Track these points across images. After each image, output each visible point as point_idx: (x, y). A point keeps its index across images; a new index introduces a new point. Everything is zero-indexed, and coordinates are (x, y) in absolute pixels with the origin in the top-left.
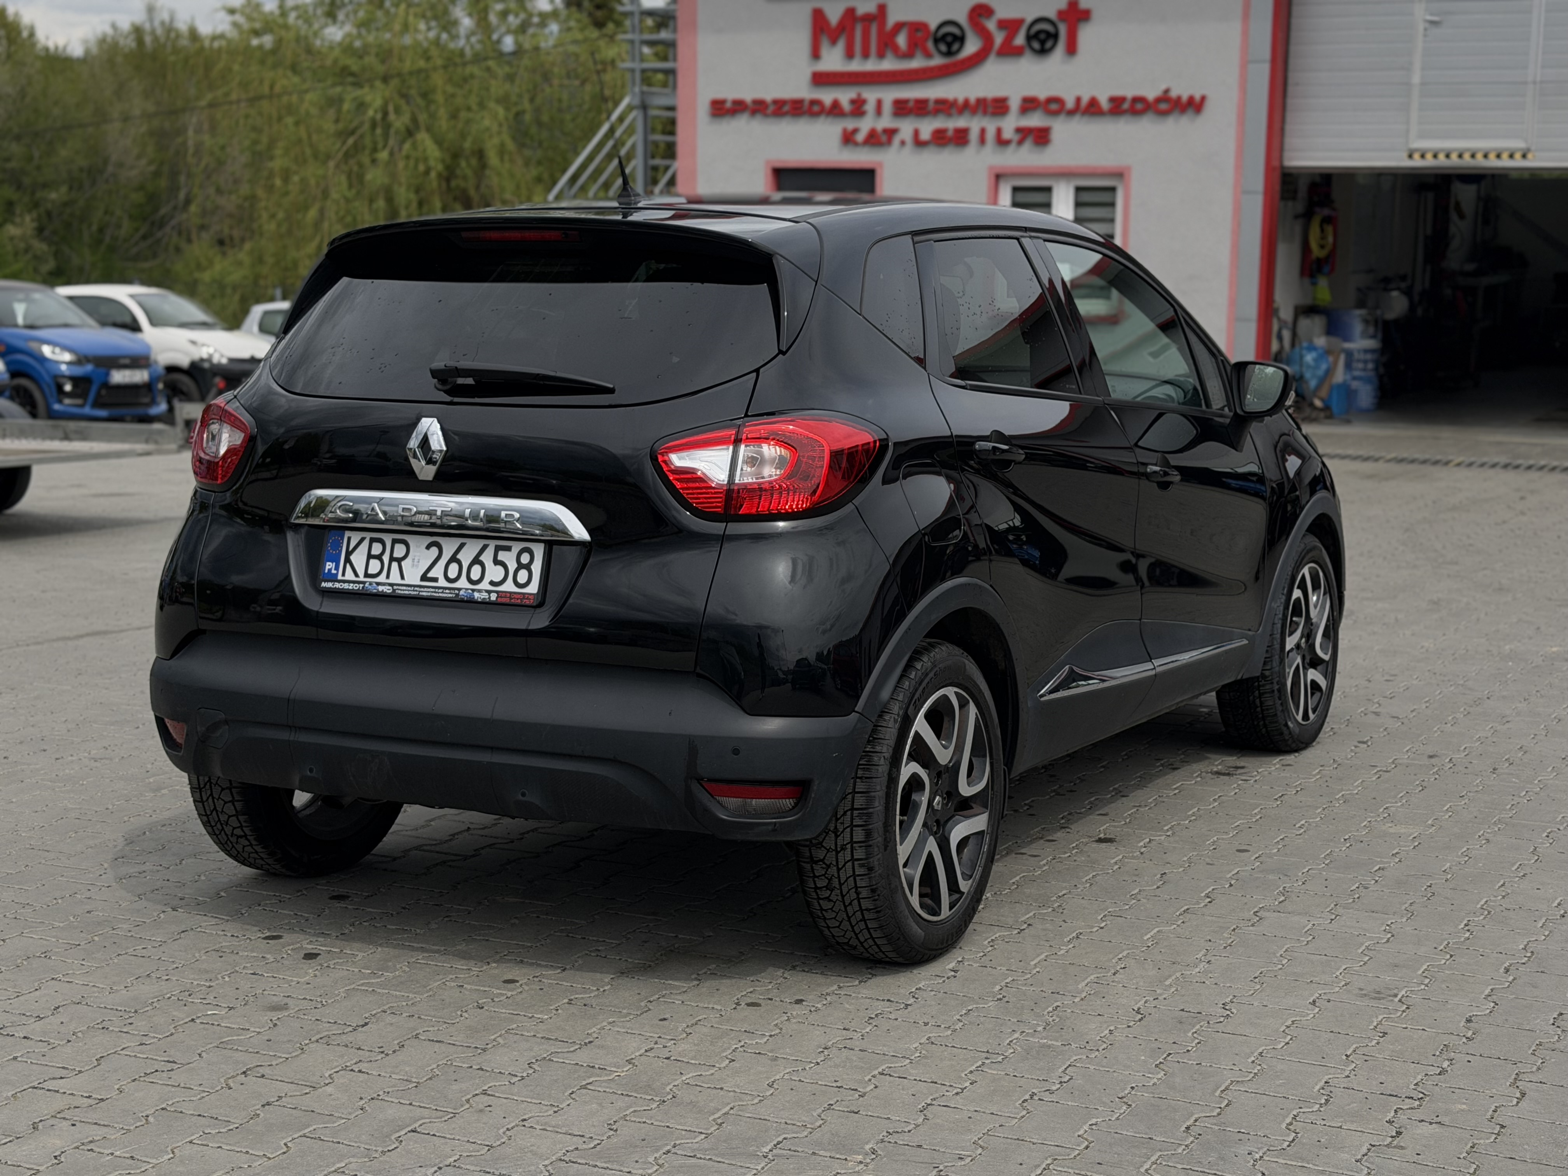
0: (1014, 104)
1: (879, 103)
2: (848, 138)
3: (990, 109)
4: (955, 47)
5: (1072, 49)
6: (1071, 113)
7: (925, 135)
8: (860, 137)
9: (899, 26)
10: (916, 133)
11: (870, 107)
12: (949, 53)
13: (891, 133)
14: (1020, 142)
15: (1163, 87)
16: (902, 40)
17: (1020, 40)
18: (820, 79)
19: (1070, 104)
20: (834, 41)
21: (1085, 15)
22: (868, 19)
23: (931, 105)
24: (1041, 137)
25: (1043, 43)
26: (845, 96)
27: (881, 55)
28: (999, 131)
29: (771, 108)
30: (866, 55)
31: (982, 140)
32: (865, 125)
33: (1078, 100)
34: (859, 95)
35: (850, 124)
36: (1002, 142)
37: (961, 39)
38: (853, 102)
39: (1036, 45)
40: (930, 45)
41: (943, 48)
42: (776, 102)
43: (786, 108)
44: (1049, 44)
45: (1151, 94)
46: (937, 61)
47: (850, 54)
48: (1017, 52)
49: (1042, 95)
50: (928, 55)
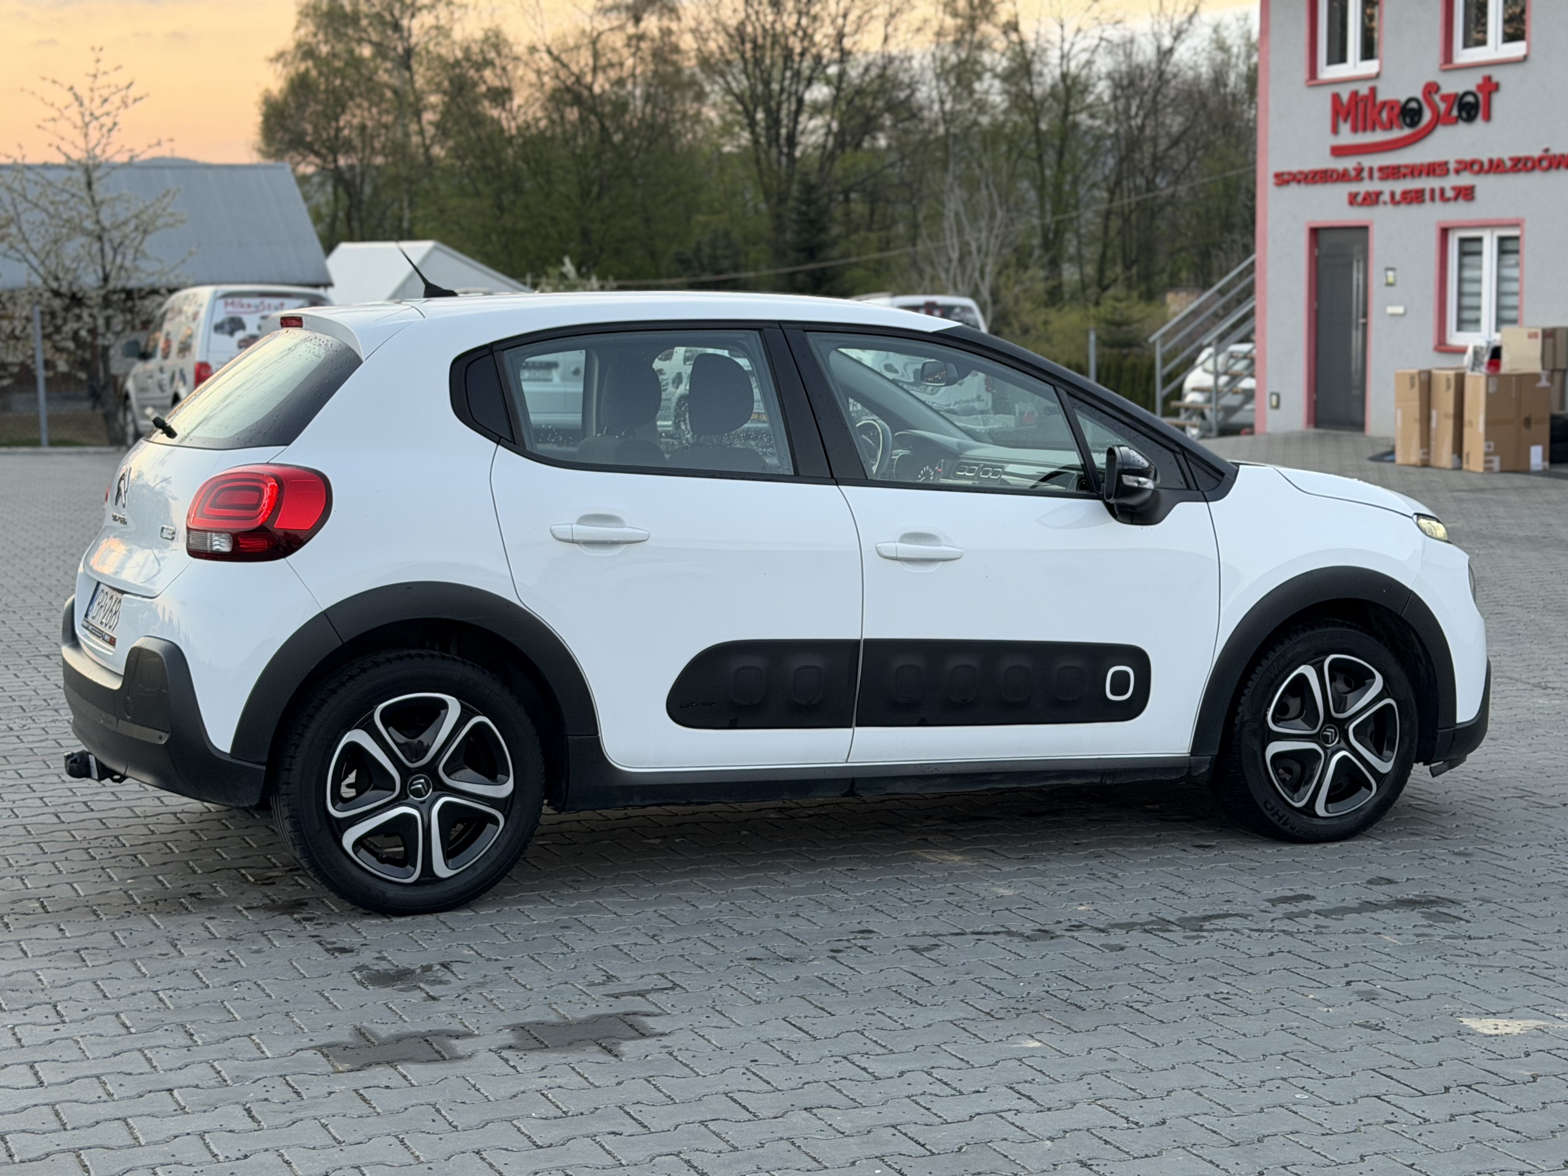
0: (1452, 166)
1: (1371, 170)
2: (1353, 199)
3: (1438, 171)
4: (1416, 118)
5: (1488, 117)
6: (1488, 172)
7: (1398, 197)
8: (1360, 199)
9: (1384, 104)
10: (1393, 195)
11: (1365, 174)
12: (1413, 124)
13: (1378, 194)
14: (1456, 198)
15: (1545, 146)
16: (1384, 115)
17: (1455, 113)
18: (1338, 151)
19: (1486, 166)
20: (1345, 120)
21: (1496, 87)
22: (1365, 98)
23: (1403, 170)
24: (1466, 194)
25: (1468, 114)
26: (1348, 163)
27: (1373, 129)
28: (1442, 191)
29: (1310, 176)
30: (1364, 129)
31: (1432, 199)
32: (1364, 187)
33: (1491, 161)
34: (1359, 164)
35: (1354, 187)
36: (1444, 198)
37: (1419, 112)
38: (1355, 169)
39: (1464, 115)
40: (1401, 118)
41: (1408, 120)
42: (1311, 172)
43: (1317, 178)
44: (1473, 113)
45: (1536, 153)
46: (1407, 131)
47: (1354, 129)
48: (1455, 121)
49: (1468, 157)
50: (1401, 128)
